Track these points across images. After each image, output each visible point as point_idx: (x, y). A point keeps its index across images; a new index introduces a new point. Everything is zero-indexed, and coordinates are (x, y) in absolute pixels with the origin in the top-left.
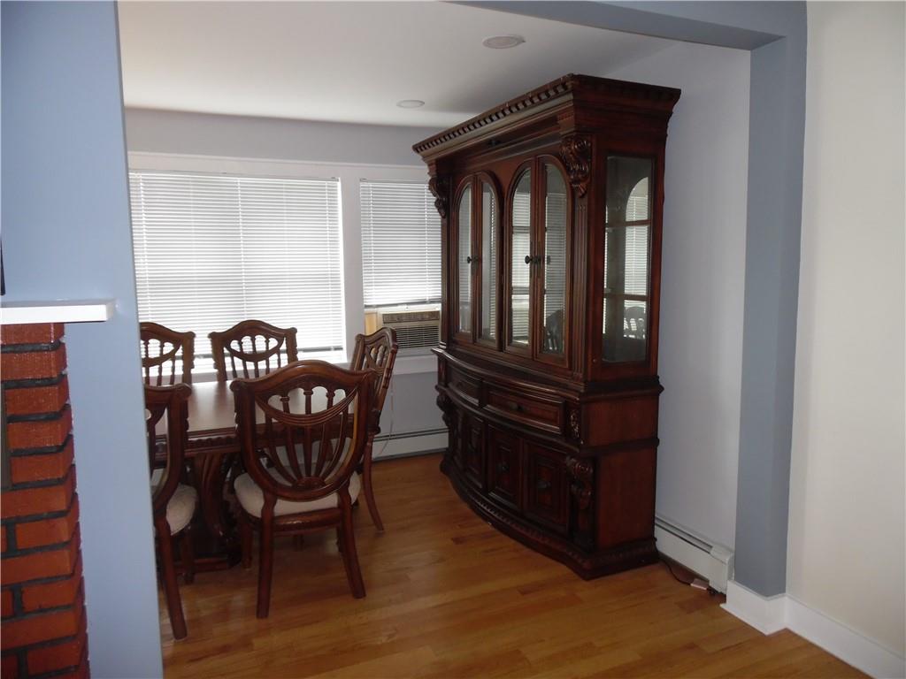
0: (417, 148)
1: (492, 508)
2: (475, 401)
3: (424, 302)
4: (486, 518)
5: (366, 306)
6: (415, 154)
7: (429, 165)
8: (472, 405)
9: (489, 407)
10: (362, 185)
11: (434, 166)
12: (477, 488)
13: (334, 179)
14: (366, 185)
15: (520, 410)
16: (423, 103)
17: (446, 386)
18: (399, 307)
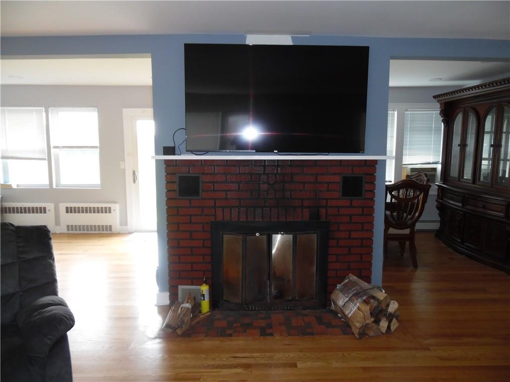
0: (435, 97)
1: (466, 249)
2: (460, 205)
3: (430, 163)
4: (462, 253)
5: (404, 165)
6: (434, 99)
7: (440, 104)
8: (459, 206)
9: (468, 207)
10: (406, 112)
11: (443, 105)
12: (458, 242)
13: (394, 110)
14: (408, 112)
15: (484, 207)
16: (441, 79)
17: (442, 199)
18: (418, 165)
